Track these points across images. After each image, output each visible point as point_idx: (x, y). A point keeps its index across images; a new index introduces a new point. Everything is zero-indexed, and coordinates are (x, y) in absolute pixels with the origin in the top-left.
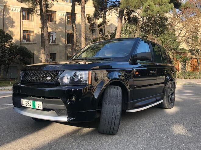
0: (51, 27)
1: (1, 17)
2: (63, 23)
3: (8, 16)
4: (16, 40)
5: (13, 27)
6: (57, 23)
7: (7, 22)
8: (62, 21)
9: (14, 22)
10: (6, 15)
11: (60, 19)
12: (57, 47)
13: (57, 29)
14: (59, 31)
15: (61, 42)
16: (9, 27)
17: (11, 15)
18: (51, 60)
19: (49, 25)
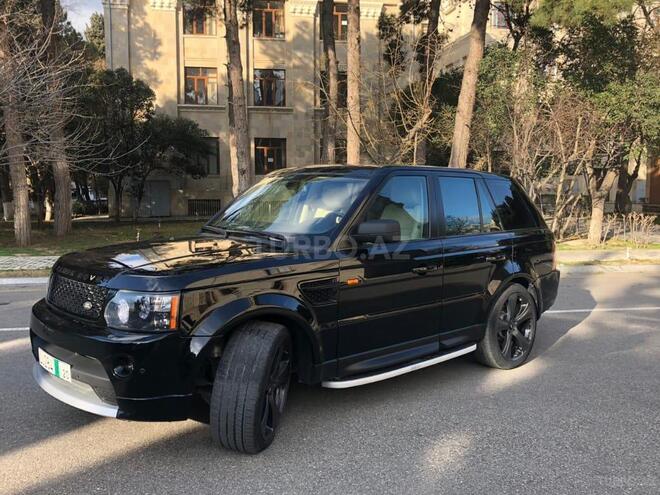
0: (271, 52)
1: (123, 29)
2: (306, 36)
3: (140, 24)
4: (165, 97)
5: (155, 56)
6: (289, 38)
7: (140, 42)
8: (304, 31)
9: (160, 44)
10: (137, 21)
11: (297, 26)
12: (288, 118)
13: (290, 59)
14: (295, 67)
15: (301, 100)
16: (146, 57)
17: (150, 19)
18: (270, 160)
19: (264, 48)
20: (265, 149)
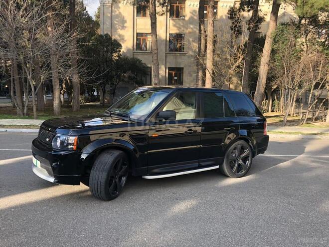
0: (178, 25)
1: (109, 15)
2: (195, 18)
3: (117, 13)
4: (127, 47)
5: (123, 27)
6: (187, 18)
7: (117, 21)
8: (194, 15)
9: (125, 22)
10: (116, 11)
11: (191, 13)
12: (186, 58)
13: (187, 29)
14: (190, 33)
15: (191, 49)
16: (119, 28)
17: (121, 10)
18: (176, 78)
19: (174, 23)
20: (173, 72)
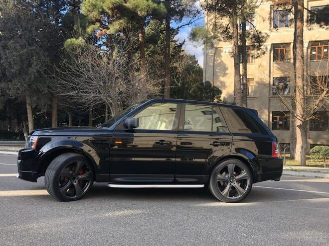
0: (283, 69)
1: (211, 64)
3: (219, 61)
4: (228, 93)
5: (225, 75)
6: (292, 61)
7: (219, 69)
9: (227, 69)
10: (218, 60)
16: (221, 75)
17: (223, 59)
18: (281, 123)
19: (279, 67)
20: (278, 117)
